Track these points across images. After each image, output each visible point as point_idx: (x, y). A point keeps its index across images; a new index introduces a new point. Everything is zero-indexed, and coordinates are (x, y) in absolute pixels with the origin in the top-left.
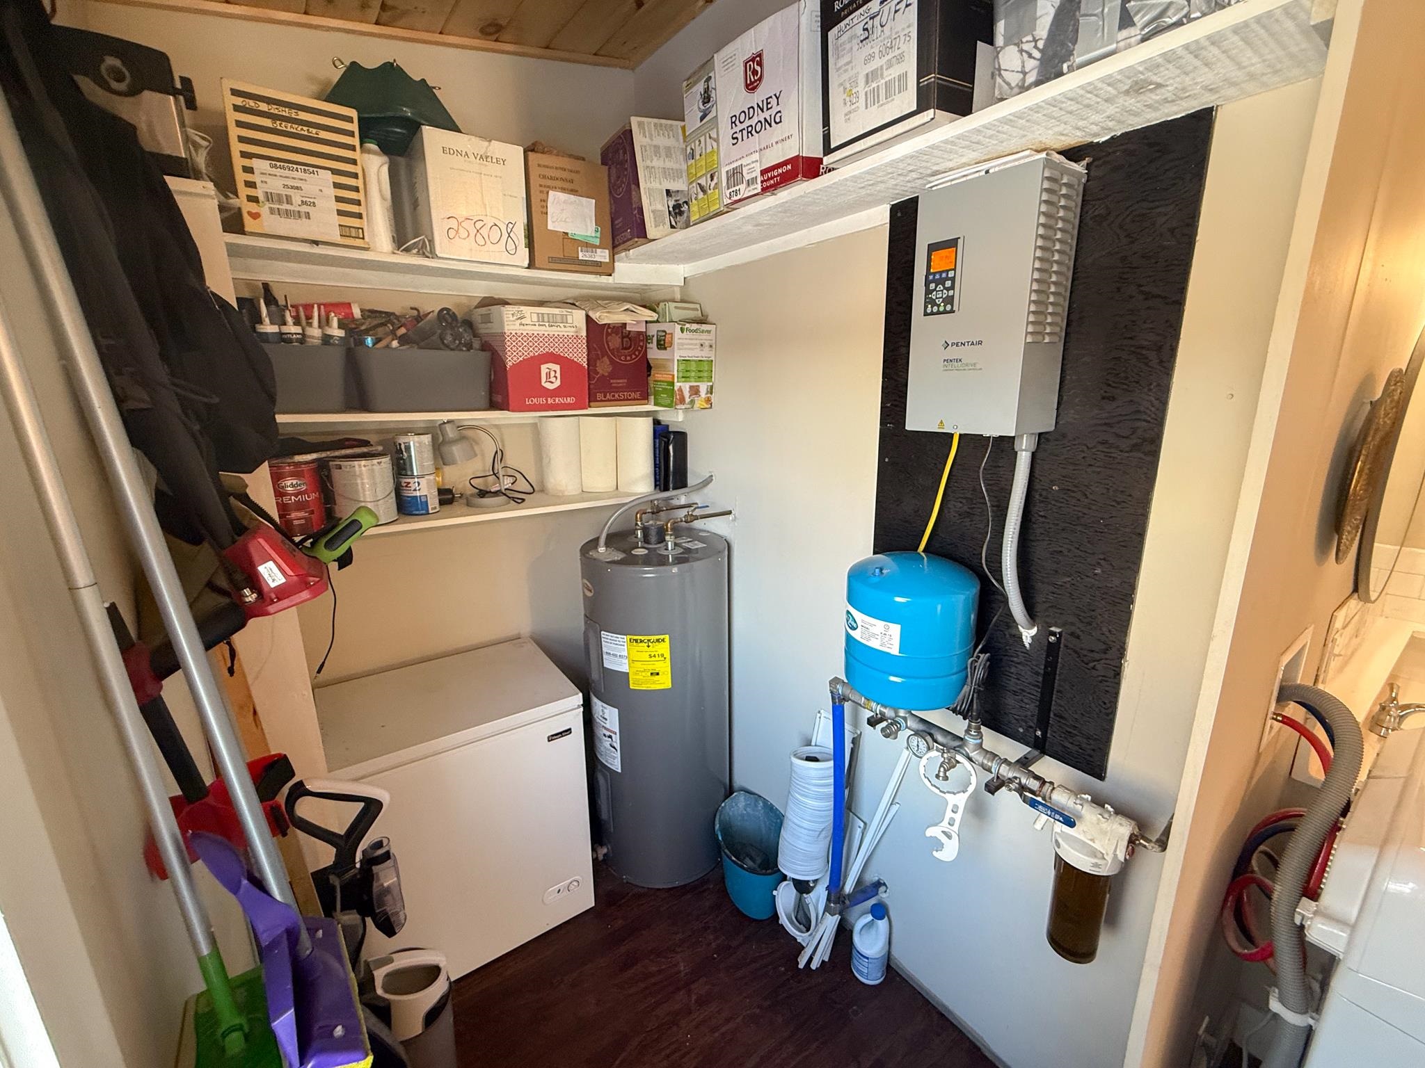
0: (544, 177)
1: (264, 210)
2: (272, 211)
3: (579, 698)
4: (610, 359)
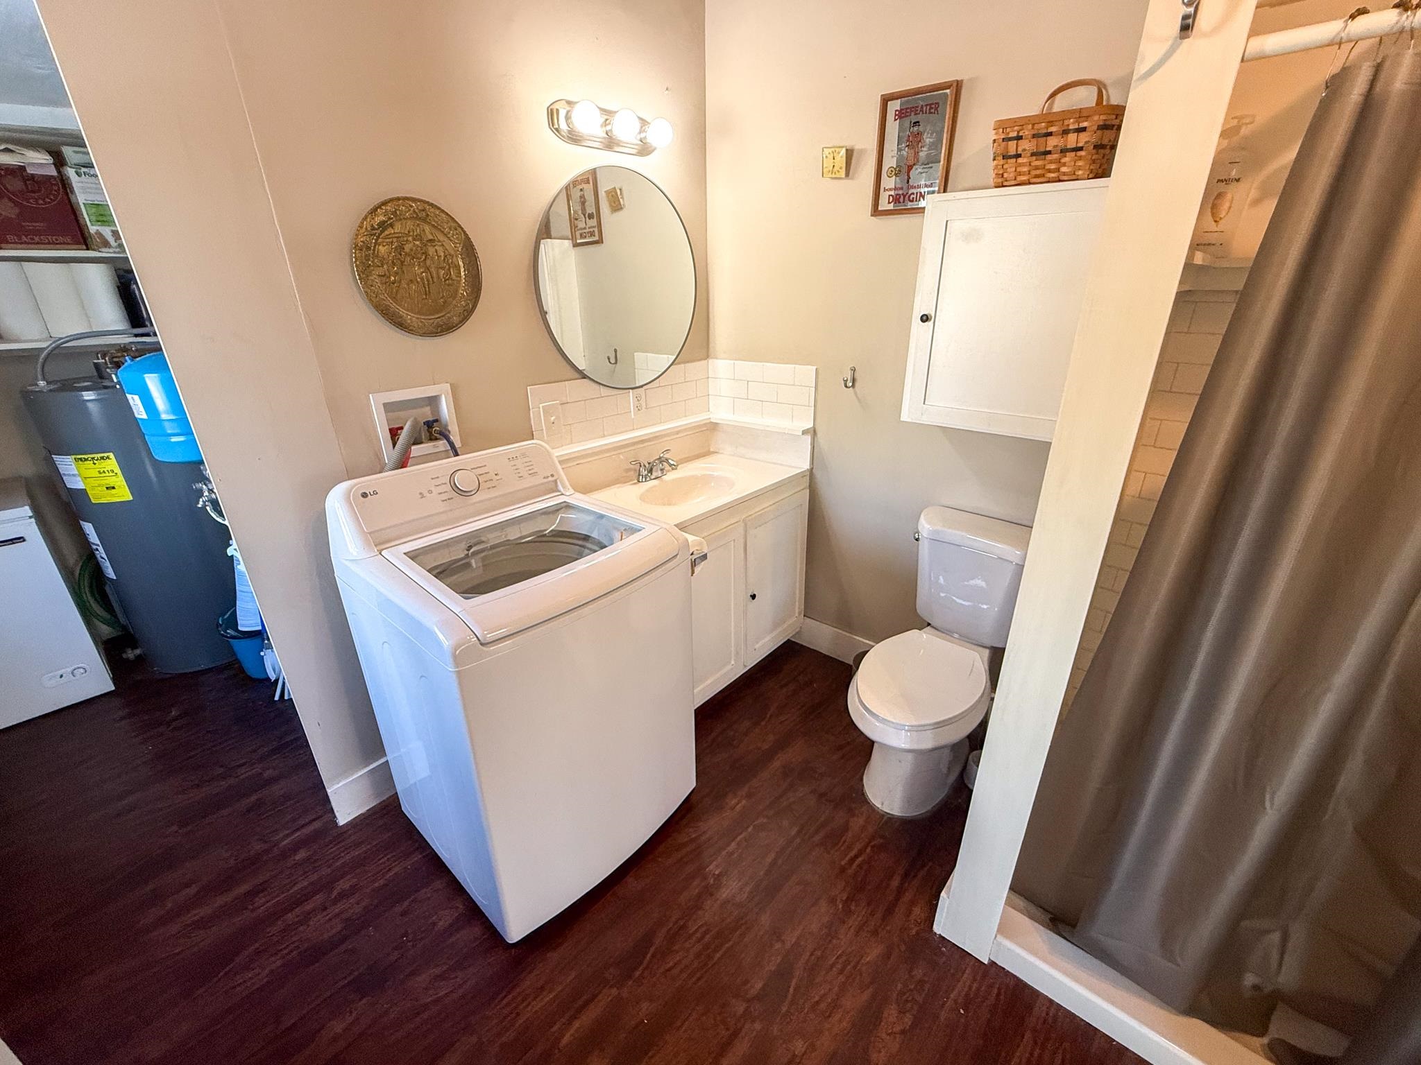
3: (27, 511)
4: (10, 199)
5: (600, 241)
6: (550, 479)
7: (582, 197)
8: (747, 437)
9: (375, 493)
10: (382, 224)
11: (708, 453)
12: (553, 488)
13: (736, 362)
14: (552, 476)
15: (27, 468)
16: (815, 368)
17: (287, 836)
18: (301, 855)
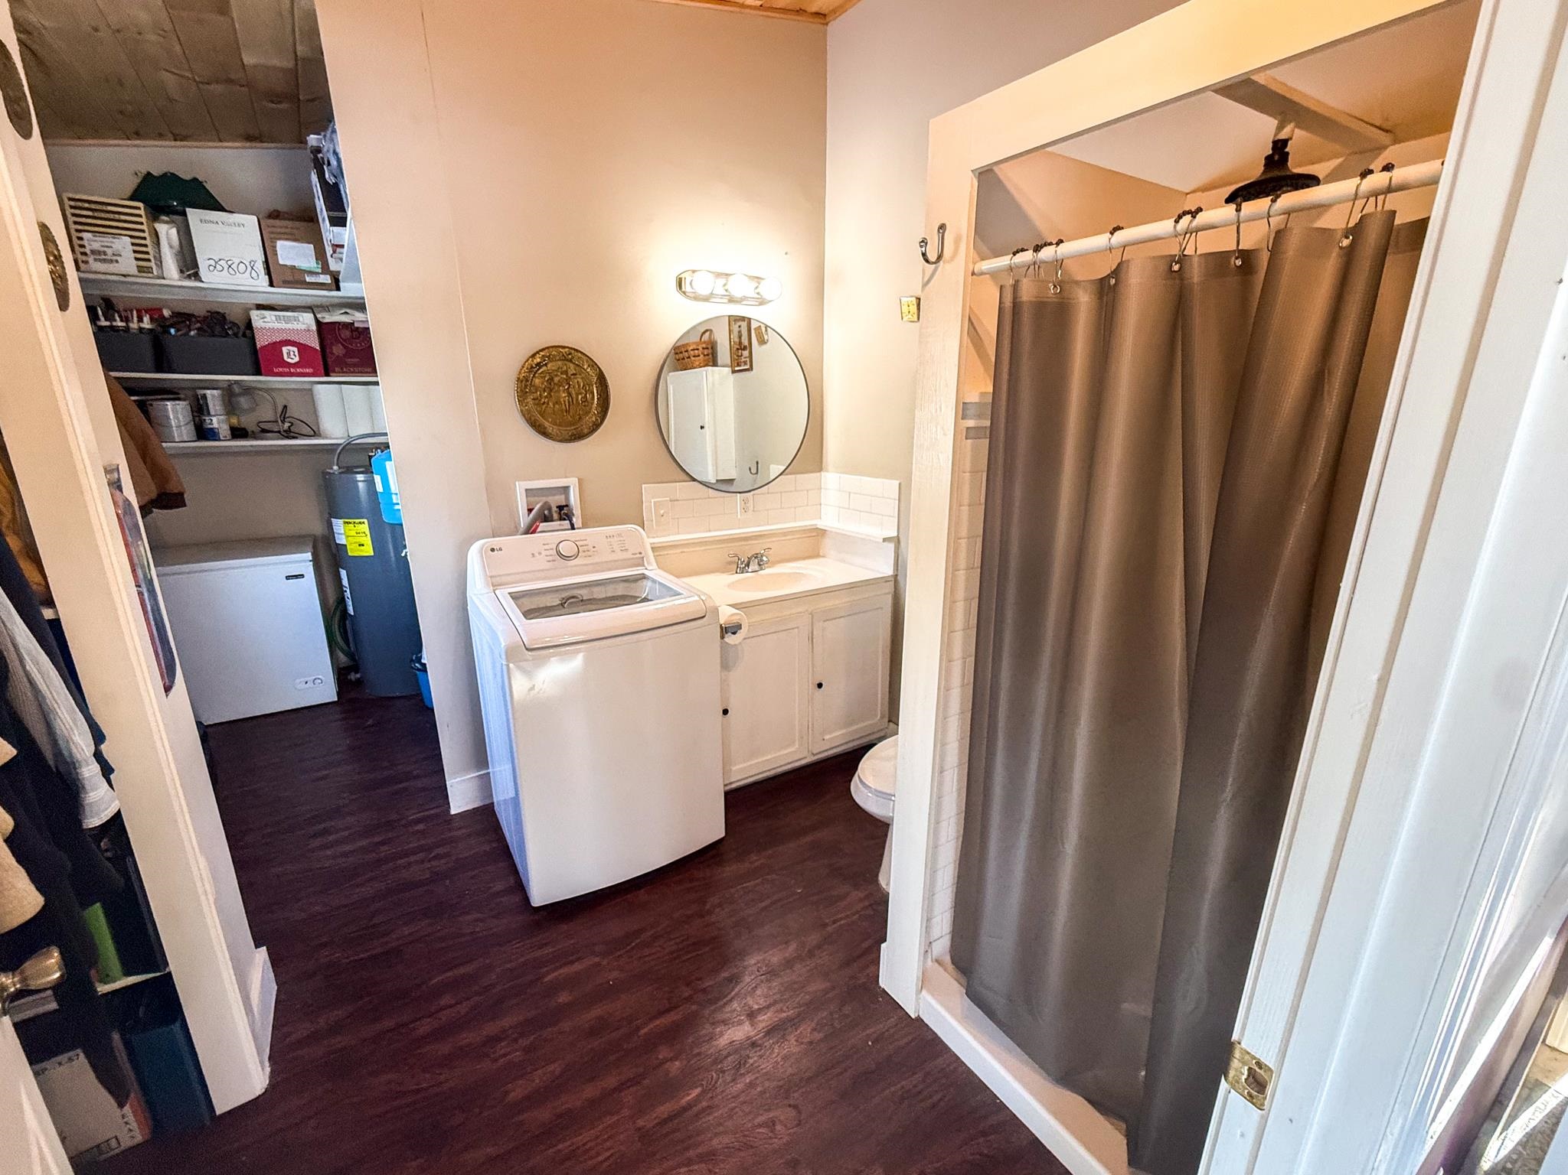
0: (272, 233)
1: (91, 259)
2: (95, 260)
3: (309, 556)
4: (343, 345)
5: (751, 368)
6: (638, 555)
7: (740, 332)
8: (849, 543)
9: (500, 549)
10: (538, 364)
11: (817, 556)
12: (640, 563)
13: (842, 475)
14: (640, 553)
15: (318, 529)
16: (898, 482)
17: (414, 814)
18: (421, 827)
